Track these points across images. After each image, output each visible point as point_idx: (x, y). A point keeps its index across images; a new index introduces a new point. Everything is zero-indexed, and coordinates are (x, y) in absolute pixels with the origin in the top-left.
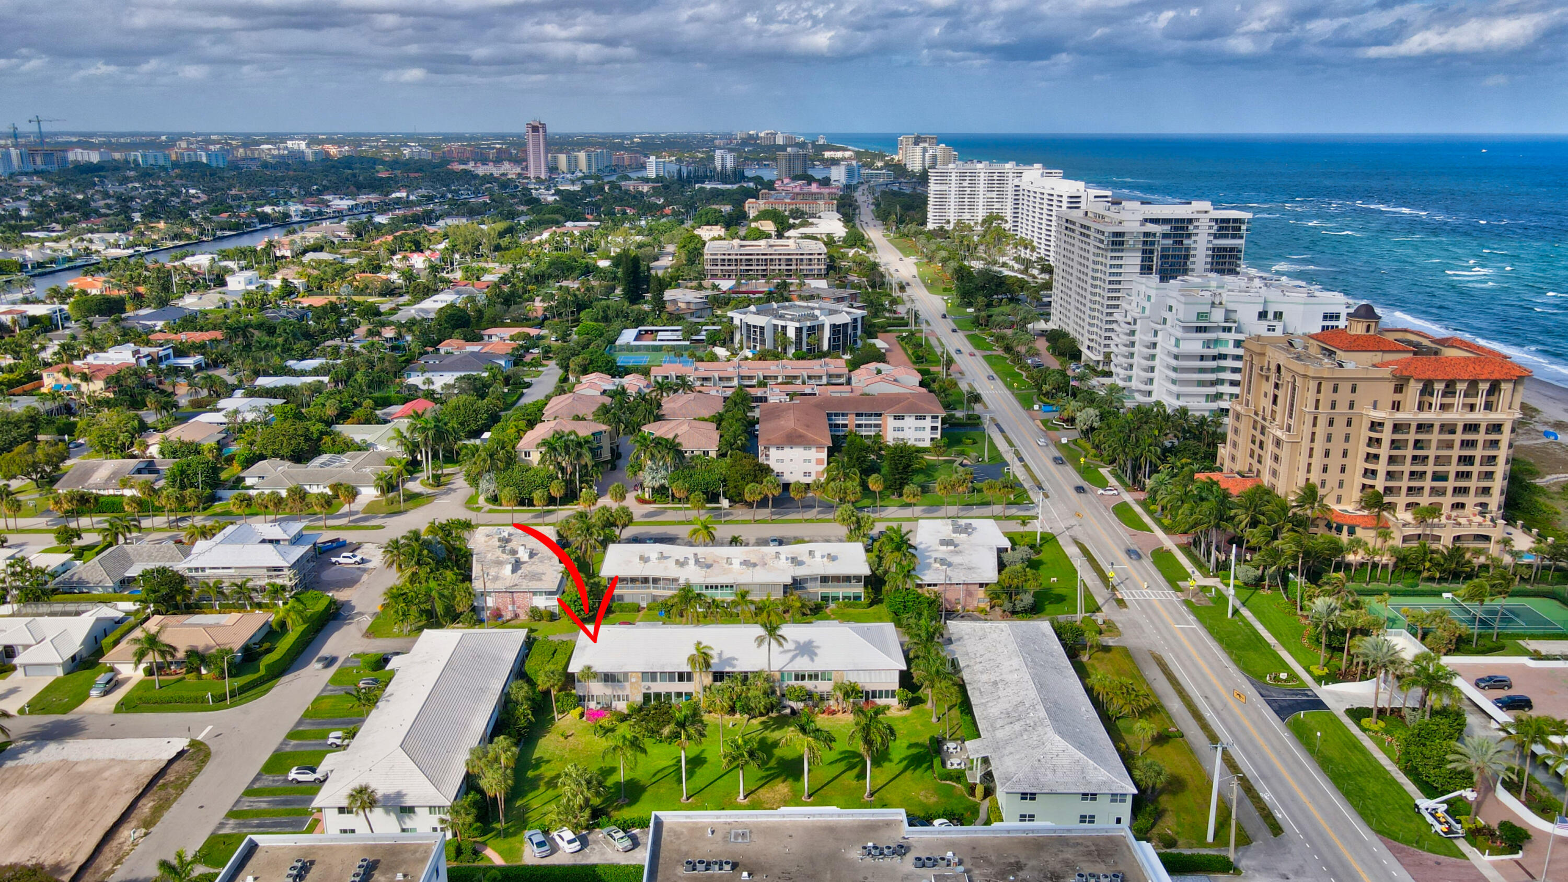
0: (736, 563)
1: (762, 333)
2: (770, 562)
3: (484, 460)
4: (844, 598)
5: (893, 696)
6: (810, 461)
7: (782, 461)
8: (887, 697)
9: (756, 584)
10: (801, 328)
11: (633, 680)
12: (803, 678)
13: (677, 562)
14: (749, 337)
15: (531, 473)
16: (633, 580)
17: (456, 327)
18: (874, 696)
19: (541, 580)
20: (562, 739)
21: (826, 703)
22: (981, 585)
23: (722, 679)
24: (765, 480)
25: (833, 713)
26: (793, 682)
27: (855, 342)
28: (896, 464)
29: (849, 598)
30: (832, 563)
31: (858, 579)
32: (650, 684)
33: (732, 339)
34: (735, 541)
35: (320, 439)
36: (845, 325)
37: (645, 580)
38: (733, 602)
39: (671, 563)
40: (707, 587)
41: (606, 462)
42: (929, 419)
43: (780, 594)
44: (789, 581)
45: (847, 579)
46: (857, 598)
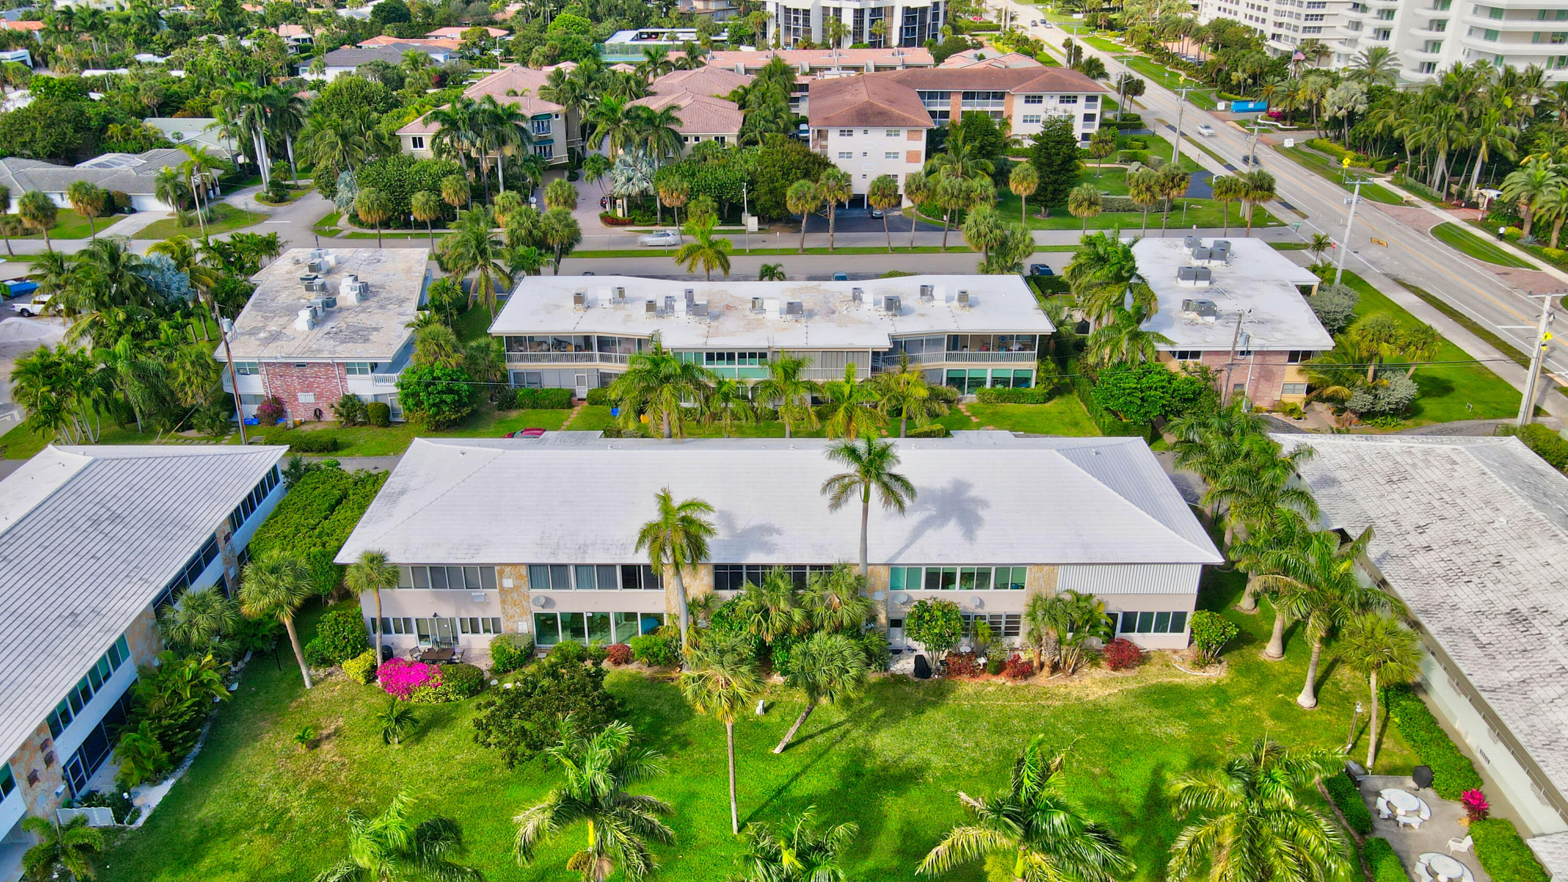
0: (773, 309)
1: (807, 21)
2: (843, 309)
3: (333, 146)
4: (995, 381)
5: (1178, 627)
6: (896, 155)
7: (849, 155)
8: (1161, 628)
9: (814, 351)
10: (862, 11)
11: (508, 583)
12: (948, 580)
13: (651, 306)
14: (788, 29)
15: (414, 168)
16: (560, 343)
17: (386, 21)
18: (1128, 627)
19: (367, 340)
20: (302, 749)
21: (1006, 641)
22: (1293, 356)
23: (735, 583)
24: (823, 176)
25: (1025, 671)
26: (922, 593)
27: (935, 36)
28: (1049, 156)
29: (1005, 382)
30: (966, 312)
31: (1026, 342)
32: (550, 592)
33: (764, 35)
34: (769, 273)
35: (103, 129)
36: (924, 10)
37: (586, 342)
38: (768, 385)
39: (640, 309)
40: (710, 357)
41: (560, 168)
42: (1081, 101)
43: (863, 372)
44: (884, 344)
45: (1003, 342)
46: (1021, 381)
